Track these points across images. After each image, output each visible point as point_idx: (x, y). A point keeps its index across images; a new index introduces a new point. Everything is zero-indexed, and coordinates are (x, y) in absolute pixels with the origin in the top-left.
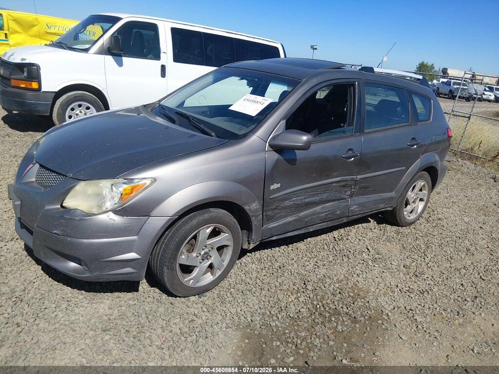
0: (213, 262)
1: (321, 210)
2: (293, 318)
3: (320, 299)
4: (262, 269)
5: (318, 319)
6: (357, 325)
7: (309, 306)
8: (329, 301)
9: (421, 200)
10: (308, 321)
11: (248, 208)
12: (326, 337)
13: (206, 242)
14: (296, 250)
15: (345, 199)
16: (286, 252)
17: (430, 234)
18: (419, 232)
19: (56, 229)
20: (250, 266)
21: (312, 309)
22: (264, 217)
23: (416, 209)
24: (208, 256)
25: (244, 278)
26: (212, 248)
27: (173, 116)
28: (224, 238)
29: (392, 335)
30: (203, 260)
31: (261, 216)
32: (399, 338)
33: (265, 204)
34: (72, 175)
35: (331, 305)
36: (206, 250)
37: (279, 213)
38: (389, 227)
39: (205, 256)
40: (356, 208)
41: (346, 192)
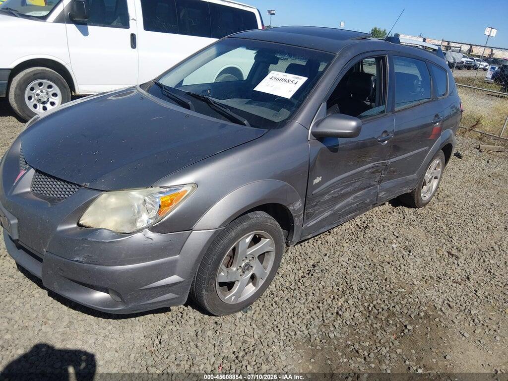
0: (255, 273)
1: (354, 200)
2: (350, 326)
3: (368, 300)
4: (298, 270)
5: (376, 324)
6: (417, 326)
7: (361, 309)
8: (379, 301)
9: (436, 178)
10: (366, 327)
11: (292, 208)
12: (391, 344)
13: (246, 253)
14: (326, 244)
15: (373, 185)
16: (316, 247)
17: (446, 214)
18: (435, 212)
19: (78, 255)
20: (286, 267)
21: (365, 312)
22: (305, 216)
23: (431, 189)
24: (249, 267)
25: (283, 282)
26: (253, 257)
27: (185, 100)
28: (265, 244)
29: (454, 333)
30: (244, 272)
31: (303, 215)
32: (461, 336)
33: (307, 201)
34: (88, 184)
35: (383, 306)
36: (247, 261)
37: (318, 209)
38: (406, 209)
39: (246, 268)
40: (384, 194)
41: (376, 177)
